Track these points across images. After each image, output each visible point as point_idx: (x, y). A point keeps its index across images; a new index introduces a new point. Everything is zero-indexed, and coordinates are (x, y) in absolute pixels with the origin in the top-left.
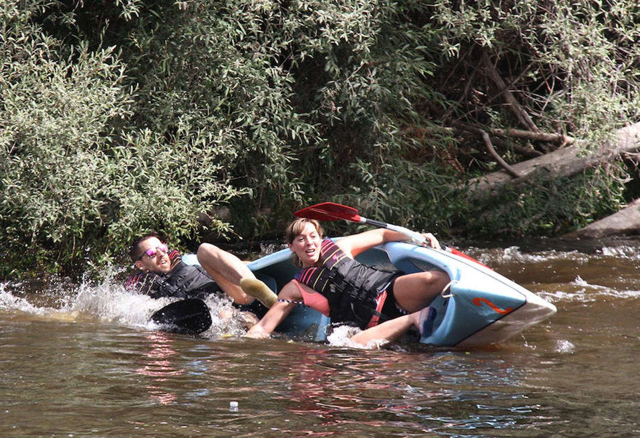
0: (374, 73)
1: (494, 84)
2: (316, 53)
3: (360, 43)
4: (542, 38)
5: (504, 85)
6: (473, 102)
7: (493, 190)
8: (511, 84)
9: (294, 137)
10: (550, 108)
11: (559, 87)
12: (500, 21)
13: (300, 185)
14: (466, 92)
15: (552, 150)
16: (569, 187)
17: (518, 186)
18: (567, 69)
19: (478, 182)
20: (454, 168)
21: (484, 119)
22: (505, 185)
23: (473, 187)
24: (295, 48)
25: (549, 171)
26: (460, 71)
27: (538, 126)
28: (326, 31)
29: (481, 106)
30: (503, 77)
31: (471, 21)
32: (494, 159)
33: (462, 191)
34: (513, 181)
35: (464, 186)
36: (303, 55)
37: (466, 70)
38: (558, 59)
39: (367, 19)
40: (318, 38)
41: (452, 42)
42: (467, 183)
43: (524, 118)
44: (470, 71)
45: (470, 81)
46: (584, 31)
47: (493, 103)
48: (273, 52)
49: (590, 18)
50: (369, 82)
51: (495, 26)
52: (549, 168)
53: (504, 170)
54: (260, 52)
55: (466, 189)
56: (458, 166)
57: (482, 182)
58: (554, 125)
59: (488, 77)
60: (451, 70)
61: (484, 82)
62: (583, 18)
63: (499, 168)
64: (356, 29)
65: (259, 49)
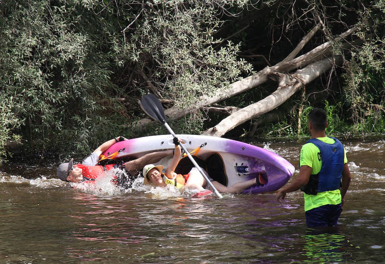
0: (84, 75)
1: (142, 77)
2: (58, 65)
3: (78, 60)
4: (161, 56)
5: (147, 78)
6: (133, 86)
7: (143, 127)
8: (150, 77)
9: (54, 102)
10: (167, 88)
11: (170, 78)
12: (142, 49)
13: (60, 123)
14: (129, 81)
15: (170, 107)
16: (178, 124)
17: (155, 124)
18: (174, 70)
19: (136, 123)
20: (125, 117)
21: (138, 94)
22: (149, 125)
23: (134, 126)
24: (48, 63)
25: (169, 117)
26: (126, 72)
27: (163, 97)
28: (62, 54)
29: (136, 88)
30: (146, 74)
31: (128, 49)
32: (143, 112)
33: (129, 127)
34: (152, 122)
35: (130, 125)
36: (52, 66)
37: (129, 71)
38: (170, 66)
39: (81, 48)
40: (58, 58)
41: (120, 60)
42: (131, 124)
43: (157, 93)
44: (131, 72)
45: (131, 76)
46: (180, 52)
47: (142, 86)
48: (38, 65)
49: (184, 46)
50: (82, 80)
51: (140, 51)
52: (168, 116)
53: (148, 117)
54: (31, 65)
55: (131, 127)
56: (127, 116)
57: (138, 123)
58: (170, 96)
59: (139, 74)
60: (122, 72)
61: (138, 77)
62: (180, 47)
63: (146, 116)
64: (77, 53)
65: (31, 64)
